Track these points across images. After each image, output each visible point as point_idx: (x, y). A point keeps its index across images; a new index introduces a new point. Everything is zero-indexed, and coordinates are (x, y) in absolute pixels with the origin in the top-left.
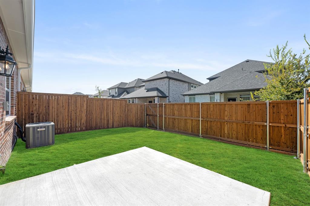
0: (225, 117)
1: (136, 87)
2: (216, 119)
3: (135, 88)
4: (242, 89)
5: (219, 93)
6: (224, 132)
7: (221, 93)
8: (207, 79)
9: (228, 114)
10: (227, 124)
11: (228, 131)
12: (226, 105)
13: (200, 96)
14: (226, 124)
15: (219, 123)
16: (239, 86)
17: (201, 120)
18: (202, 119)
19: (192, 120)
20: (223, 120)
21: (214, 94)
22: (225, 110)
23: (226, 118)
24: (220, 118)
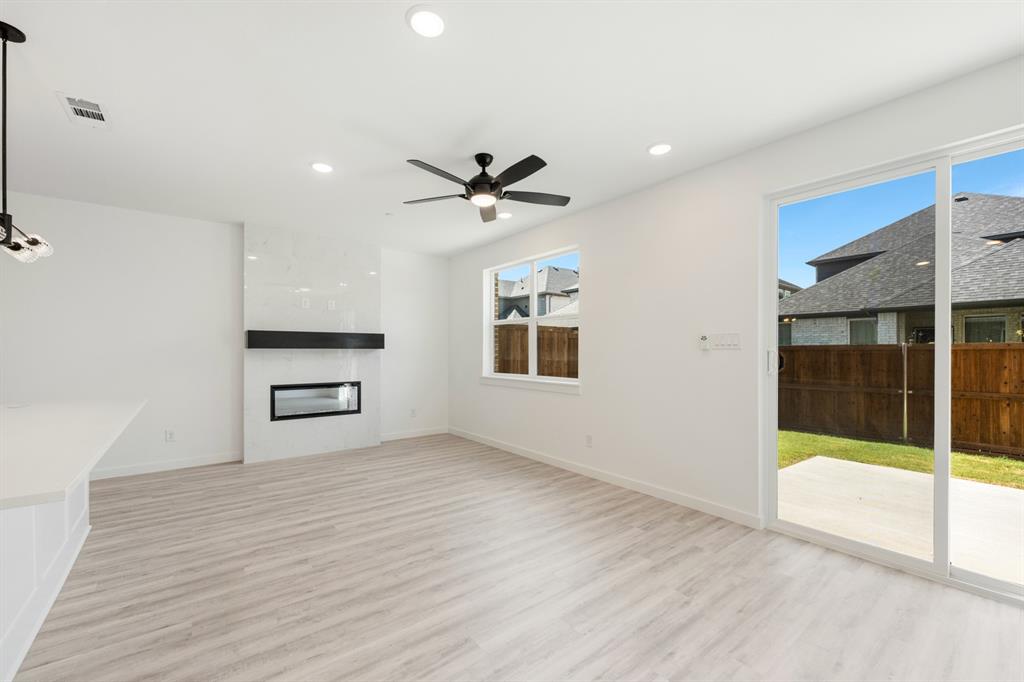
0: (1002, 385)
1: (551, 294)
2: (965, 391)
3: (548, 297)
4: (990, 299)
5: (895, 314)
6: (998, 428)
7: (899, 311)
8: (808, 263)
9: (1014, 377)
10: (1008, 405)
11: (1011, 426)
12: (1007, 354)
13: (809, 322)
14: (1005, 405)
15: (977, 404)
16: (975, 288)
17: (908, 394)
18: (911, 392)
19: (871, 394)
20: (995, 395)
21: (877, 316)
22: (1000, 368)
23: (1005, 390)
24: (981, 387)
